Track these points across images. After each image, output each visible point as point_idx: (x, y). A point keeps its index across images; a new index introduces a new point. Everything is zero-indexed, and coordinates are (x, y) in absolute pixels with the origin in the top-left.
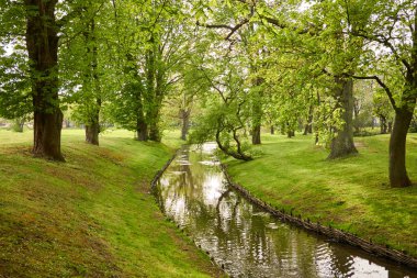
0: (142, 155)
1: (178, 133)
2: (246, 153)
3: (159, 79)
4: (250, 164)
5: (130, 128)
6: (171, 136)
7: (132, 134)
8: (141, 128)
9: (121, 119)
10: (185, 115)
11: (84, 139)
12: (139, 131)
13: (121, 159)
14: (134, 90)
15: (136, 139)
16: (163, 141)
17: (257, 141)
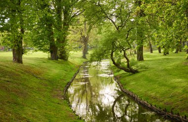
0: (55, 70)
1: (80, 53)
2: (134, 68)
3: (66, 13)
4: (137, 75)
5: (45, 50)
6: (75, 56)
7: (46, 55)
8: (53, 50)
9: (37, 44)
10: (85, 40)
11: (12, 59)
12: (51, 52)
13: (40, 74)
14: (47, 22)
15: (49, 59)
16: (70, 59)
17: (141, 58)
